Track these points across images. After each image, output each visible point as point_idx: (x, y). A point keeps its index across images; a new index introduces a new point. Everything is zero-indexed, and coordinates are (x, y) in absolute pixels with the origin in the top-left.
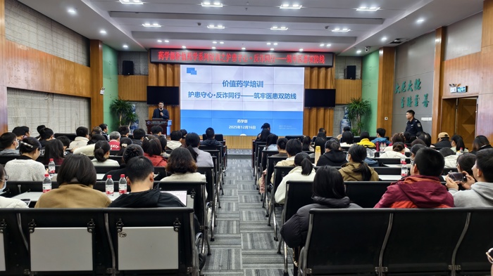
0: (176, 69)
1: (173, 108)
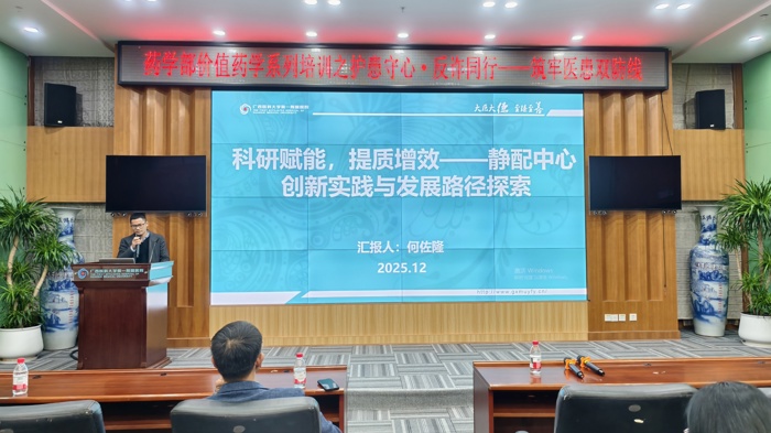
0: (199, 103)
1: (189, 222)
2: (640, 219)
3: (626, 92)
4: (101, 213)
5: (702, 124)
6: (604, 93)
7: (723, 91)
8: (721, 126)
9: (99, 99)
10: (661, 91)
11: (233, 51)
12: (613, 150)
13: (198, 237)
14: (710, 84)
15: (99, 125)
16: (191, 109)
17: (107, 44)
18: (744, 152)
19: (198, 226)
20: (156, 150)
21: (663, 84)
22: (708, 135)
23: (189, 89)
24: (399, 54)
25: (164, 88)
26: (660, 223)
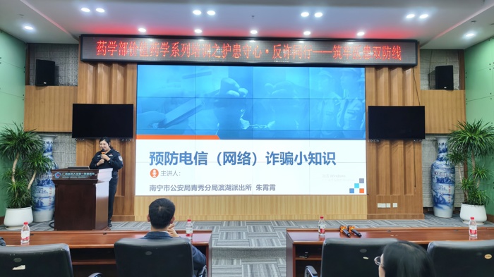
0: (129, 73)
1: (123, 144)
2: (399, 146)
3: (391, 67)
4: (69, 138)
5: (439, 86)
6: (378, 67)
7: (452, 66)
8: (450, 88)
10: (412, 66)
11: (150, 40)
12: (383, 102)
13: (128, 154)
14: (444, 62)
15: (69, 85)
16: (125, 76)
17: (74, 37)
18: (465, 104)
19: (128, 147)
20: (103, 100)
21: (414, 62)
22: (443, 93)
24: (252, 43)
25: (109, 63)
26: (412, 148)
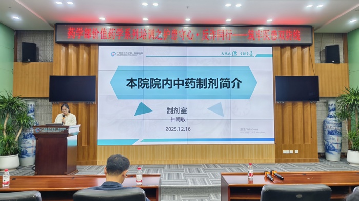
0: (93, 52)
1: (88, 106)
2: (300, 105)
3: (293, 46)
4: (47, 102)
5: (328, 61)
6: (282, 46)
7: (338, 46)
8: (337, 62)
9: (46, 50)
10: (309, 45)
11: (109, 27)
12: (287, 73)
13: (92, 114)
14: (332, 42)
15: (47, 61)
16: (89, 54)
17: (51, 25)
18: (349, 74)
19: (92, 108)
20: (73, 73)
21: (310, 42)
22: (331, 66)
23: (88, 45)
24: (186, 28)
25: (77, 44)
26: (309, 107)
